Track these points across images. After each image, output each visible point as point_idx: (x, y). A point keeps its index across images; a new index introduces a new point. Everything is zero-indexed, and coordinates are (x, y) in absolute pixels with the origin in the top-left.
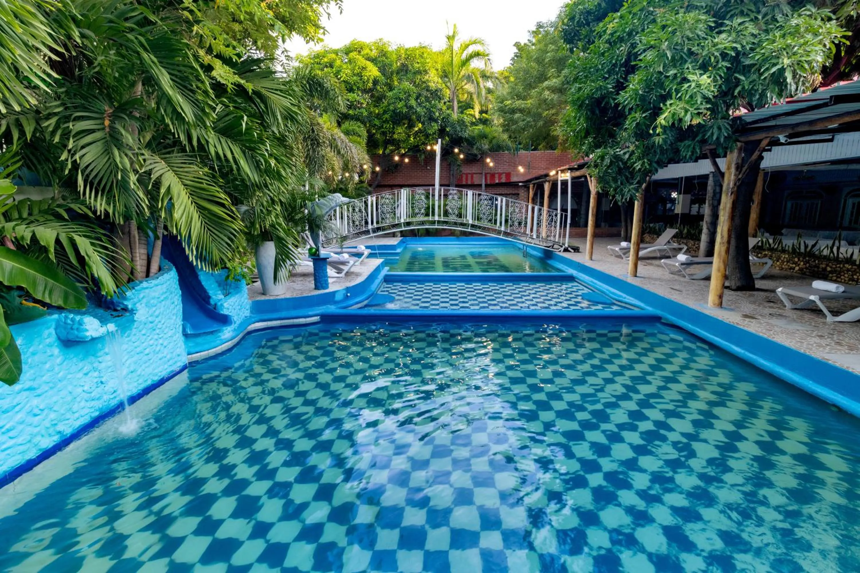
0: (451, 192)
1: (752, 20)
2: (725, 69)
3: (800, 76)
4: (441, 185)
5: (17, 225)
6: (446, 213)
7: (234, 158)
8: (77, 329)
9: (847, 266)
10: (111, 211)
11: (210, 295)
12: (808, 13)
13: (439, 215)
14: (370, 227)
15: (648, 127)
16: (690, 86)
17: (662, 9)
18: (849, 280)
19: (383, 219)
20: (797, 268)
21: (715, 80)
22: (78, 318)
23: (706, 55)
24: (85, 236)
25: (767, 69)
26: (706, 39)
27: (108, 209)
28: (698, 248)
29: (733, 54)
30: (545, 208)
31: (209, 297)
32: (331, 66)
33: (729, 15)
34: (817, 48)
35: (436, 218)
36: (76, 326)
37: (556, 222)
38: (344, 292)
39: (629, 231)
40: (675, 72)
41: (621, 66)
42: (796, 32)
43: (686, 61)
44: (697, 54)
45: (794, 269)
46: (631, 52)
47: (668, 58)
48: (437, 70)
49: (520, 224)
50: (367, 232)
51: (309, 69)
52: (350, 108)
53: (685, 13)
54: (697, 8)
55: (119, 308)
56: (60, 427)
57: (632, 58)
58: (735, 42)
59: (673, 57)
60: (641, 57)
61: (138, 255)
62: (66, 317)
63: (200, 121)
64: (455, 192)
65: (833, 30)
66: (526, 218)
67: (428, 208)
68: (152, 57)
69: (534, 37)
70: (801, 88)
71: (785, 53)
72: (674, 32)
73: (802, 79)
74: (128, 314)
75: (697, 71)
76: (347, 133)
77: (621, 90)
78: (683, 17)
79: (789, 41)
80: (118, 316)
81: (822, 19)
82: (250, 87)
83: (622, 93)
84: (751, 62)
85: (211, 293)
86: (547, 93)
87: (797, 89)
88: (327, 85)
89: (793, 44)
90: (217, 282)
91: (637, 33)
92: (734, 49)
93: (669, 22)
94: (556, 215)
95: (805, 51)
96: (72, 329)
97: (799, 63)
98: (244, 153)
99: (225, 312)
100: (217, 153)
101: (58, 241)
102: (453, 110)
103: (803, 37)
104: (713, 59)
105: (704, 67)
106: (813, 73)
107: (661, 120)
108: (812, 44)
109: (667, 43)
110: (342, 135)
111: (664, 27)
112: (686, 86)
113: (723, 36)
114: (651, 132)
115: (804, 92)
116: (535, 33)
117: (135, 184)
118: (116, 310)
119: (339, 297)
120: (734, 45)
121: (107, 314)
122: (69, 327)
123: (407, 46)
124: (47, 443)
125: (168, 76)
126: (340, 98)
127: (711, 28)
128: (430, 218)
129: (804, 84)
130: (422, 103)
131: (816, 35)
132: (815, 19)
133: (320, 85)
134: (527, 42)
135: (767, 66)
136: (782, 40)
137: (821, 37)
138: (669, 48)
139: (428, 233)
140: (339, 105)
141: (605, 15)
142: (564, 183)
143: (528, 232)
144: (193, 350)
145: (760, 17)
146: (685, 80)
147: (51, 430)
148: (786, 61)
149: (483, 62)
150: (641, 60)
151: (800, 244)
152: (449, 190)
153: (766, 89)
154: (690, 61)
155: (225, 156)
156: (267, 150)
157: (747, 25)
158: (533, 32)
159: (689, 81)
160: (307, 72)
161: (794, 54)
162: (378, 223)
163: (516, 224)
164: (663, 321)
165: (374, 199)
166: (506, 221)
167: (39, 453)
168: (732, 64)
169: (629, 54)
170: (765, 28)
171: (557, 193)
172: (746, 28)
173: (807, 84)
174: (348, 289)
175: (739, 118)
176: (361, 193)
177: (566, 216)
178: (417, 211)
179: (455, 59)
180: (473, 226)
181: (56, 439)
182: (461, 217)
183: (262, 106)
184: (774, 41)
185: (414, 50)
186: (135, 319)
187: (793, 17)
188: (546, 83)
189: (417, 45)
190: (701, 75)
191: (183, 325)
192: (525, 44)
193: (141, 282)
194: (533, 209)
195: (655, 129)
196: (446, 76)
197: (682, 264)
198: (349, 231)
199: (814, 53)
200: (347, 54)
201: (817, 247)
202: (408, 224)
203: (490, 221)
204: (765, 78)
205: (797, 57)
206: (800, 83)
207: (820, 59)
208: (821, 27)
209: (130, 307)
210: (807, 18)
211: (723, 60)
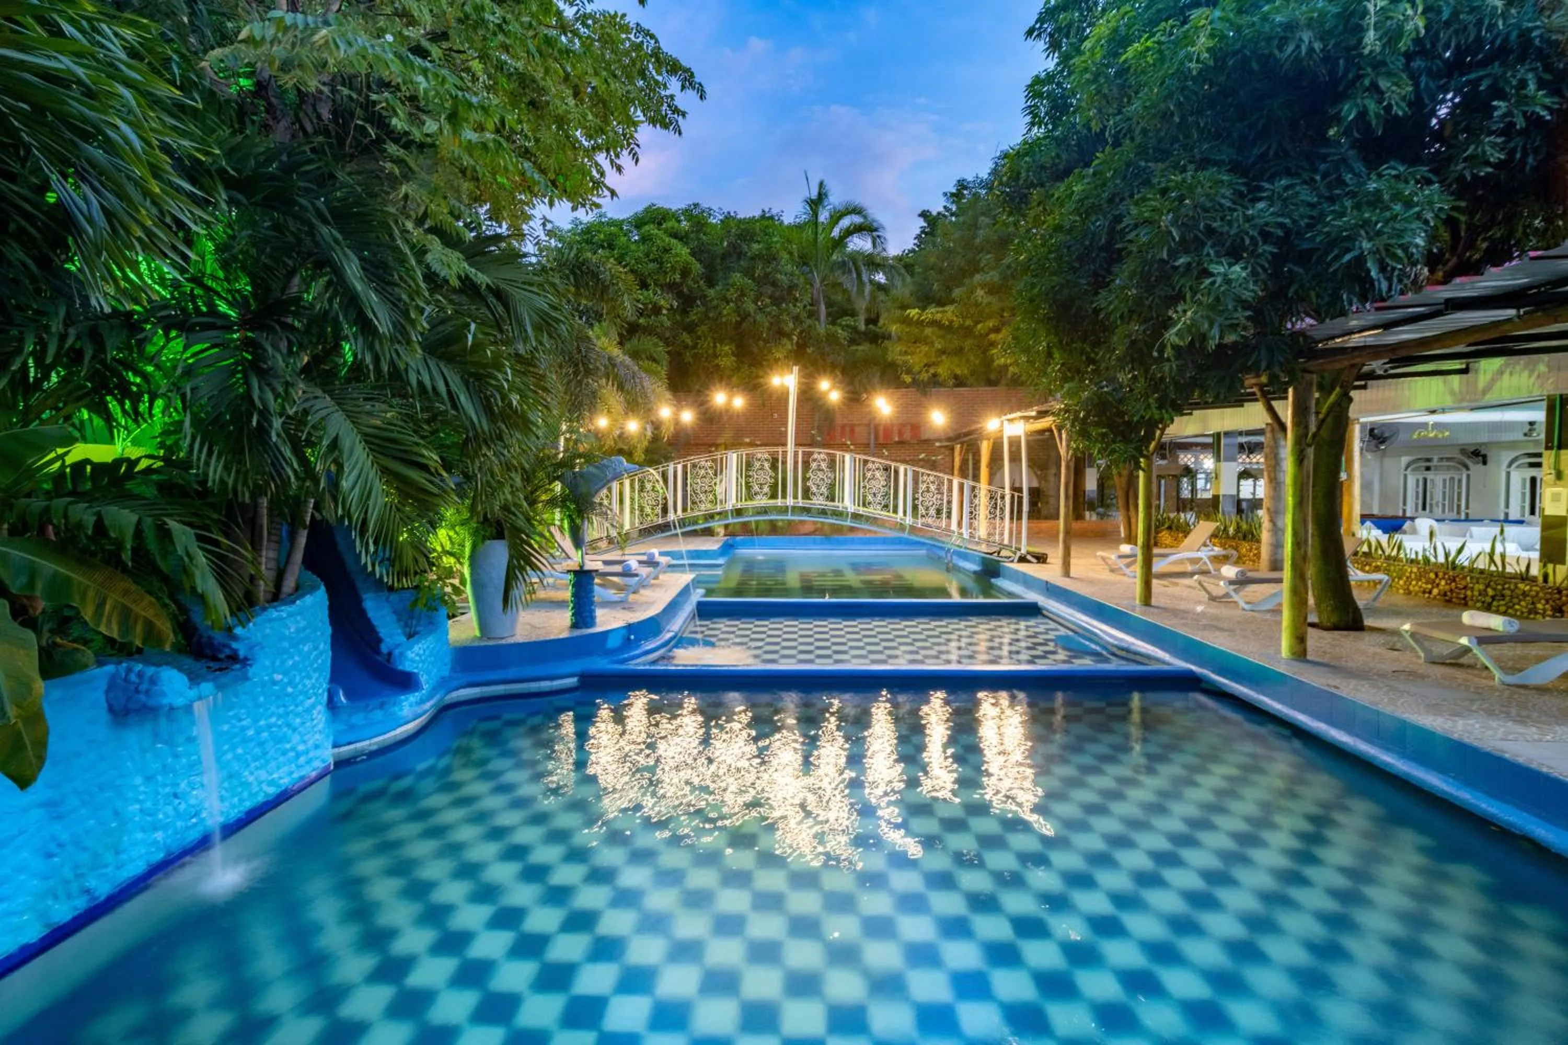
0: (816, 456)
1: (1305, 182)
2: (1270, 257)
3: (1394, 269)
4: (798, 444)
5: (70, 503)
6: (807, 494)
7: (449, 392)
8: (147, 692)
9: (1521, 586)
10: (231, 482)
11: (381, 635)
12: (1394, 172)
13: (795, 497)
14: (671, 516)
15: (1151, 347)
16: (1213, 283)
17: (1160, 164)
18: (1530, 612)
19: (694, 503)
20: (1435, 591)
21: (1254, 273)
22: (150, 671)
23: (1236, 235)
24: (185, 523)
25: (1337, 257)
26: (1235, 210)
27: (226, 478)
28: (1258, 556)
29: (1280, 233)
30: (983, 487)
31: (379, 640)
32: (611, 247)
33: (1268, 174)
34: (1414, 226)
35: (790, 501)
36: (144, 687)
37: (1002, 510)
38: (624, 632)
39: (1133, 527)
40: (1188, 259)
41: (1101, 249)
42: (1376, 200)
43: (1203, 244)
44: (1222, 234)
45: (1430, 592)
46: (1114, 228)
47: (1174, 239)
48: (791, 253)
49: (939, 512)
50: (665, 527)
51: (574, 251)
52: (641, 314)
53: (1196, 170)
54: (1215, 163)
55: (222, 656)
56: (92, 883)
57: (1118, 237)
58: (1282, 215)
59: (1183, 238)
60: (1131, 236)
61: (264, 560)
62: (129, 670)
63: (401, 332)
64: (822, 456)
65: (1436, 198)
66: (949, 502)
67: (776, 484)
68: (335, 232)
69: (953, 202)
70: (1397, 287)
71: (1362, 232)
72: (1181, 199)
73: (1396, 273)
74: (238, 666)
75: (1223, 260)
76: (635, 355)
77: (1102, 288)
78: (1193, 177)
79: (1367, 215)
80: (221, 670)
81: (1417, 182)
82: (482, 279)
83: (1103, 293)
84: (1311, 246)
85: (383, 632)
86: (980, 293)
87: (1390, 289)
88: (605, 277)
89: (1374, 219)
90: (395, 612)
91: (1122, 200)
92: (1281, 225)
93: (1171, 184)
94: (1003, 497)
95: (1394, 229)
96: (137, 691)
97: (1387, 248)
98: (466, 383)
99: (407, 667)
100: (421, 384)
101: (138, 532)
102: (818, 319)
103: (1388, 208)
104: (1247, 242)
105: (1235, 254)
106: (1414, 264)
107: (1172, 336)
108: (1406, 220)
109: (1170, 216)
110: (628, 360)
111: (1164, 192)
112: (1208, 281)
113: (1261, 205)
114: (1155, 354)
115: (1402, 293)
116: (956, 196)
117: (278, 435)
118: (215, 659)
119: (612, 643)
120: (1280, 220)
121: (199, 666)
122: (132, 687)
123: (741, 216)
124: (63, 912)
125: (357, 262)
126: (626, 297)
127: (1242, 195)
128: (779, 502)
129: (1400, 281)
130: (766, 306)
131: (1408, 204)
132: (1406, 182)
133: (595, 275)
134: (941, 209)
135: (1336, 252)
136: (1355, 213)
137: (1417, 209)
138: (1174, 222)
139: (774, 529)
140: (625, 308)
141: (1067, 172)
142: (1015, 443)
143: (954, 527)
144: (343, 740)
145: (1318, 178)
146: (1207, 273)
147: (74, 887)
148: (1366, 245)
149: (870, 240)
150: (1130, 241)
151: (1435, 549)
152: (812, 453)
153: (1340, 289)
154: (1209, 243)
155: (434, 389)
156: (507, 380)
157: (1298, 188)
158: (953, 195)
159: (1211, 275)
160: (572, 255)
161: (1379, 233)
162: (684, 510)
163: (932, 512)
164: (1203, 685)
165: (680, 467)
166: (915, 508)
167: (46, 931)
168: (1280, 248)
169: (1112, 231)
170: (1327, 194)
171: (1002, 459)
172: (1298, 193)
173: (1406, 281)
174: (630, 627)
175: (1302, 333)
176: (656, 457)
177: (1020, 499)
178: (756, 488)
179: (821, 237)
180: (856, 516)
181: (81, 904)
182: (833, 500)
183: (500, 309)
184: (1343, 214)
185: (752, 220)
186: (250, 674)
187: (1369, 179)
188: (978, 277)
189: (757, 214)
190: (1231, 265)
191: (329, 691)
192: (939, 213)
193: (264, 609)
194: (961, 487)
195: (1162, 350)
196: (805, 264)
197: (1231, 582)
198: (632, 523)
199: (1410, 233)
200: (638, 227)
201: (1466, 553)
202: (739, 512)
203: (886, 506)
204: (1336, 271)
205: (1384, 239)
206: (1395, 280)
207: (1420, 241)
208: (1417, 194)
209: (242, 653)
210: (1393, 181)
211: (1265, 242)
